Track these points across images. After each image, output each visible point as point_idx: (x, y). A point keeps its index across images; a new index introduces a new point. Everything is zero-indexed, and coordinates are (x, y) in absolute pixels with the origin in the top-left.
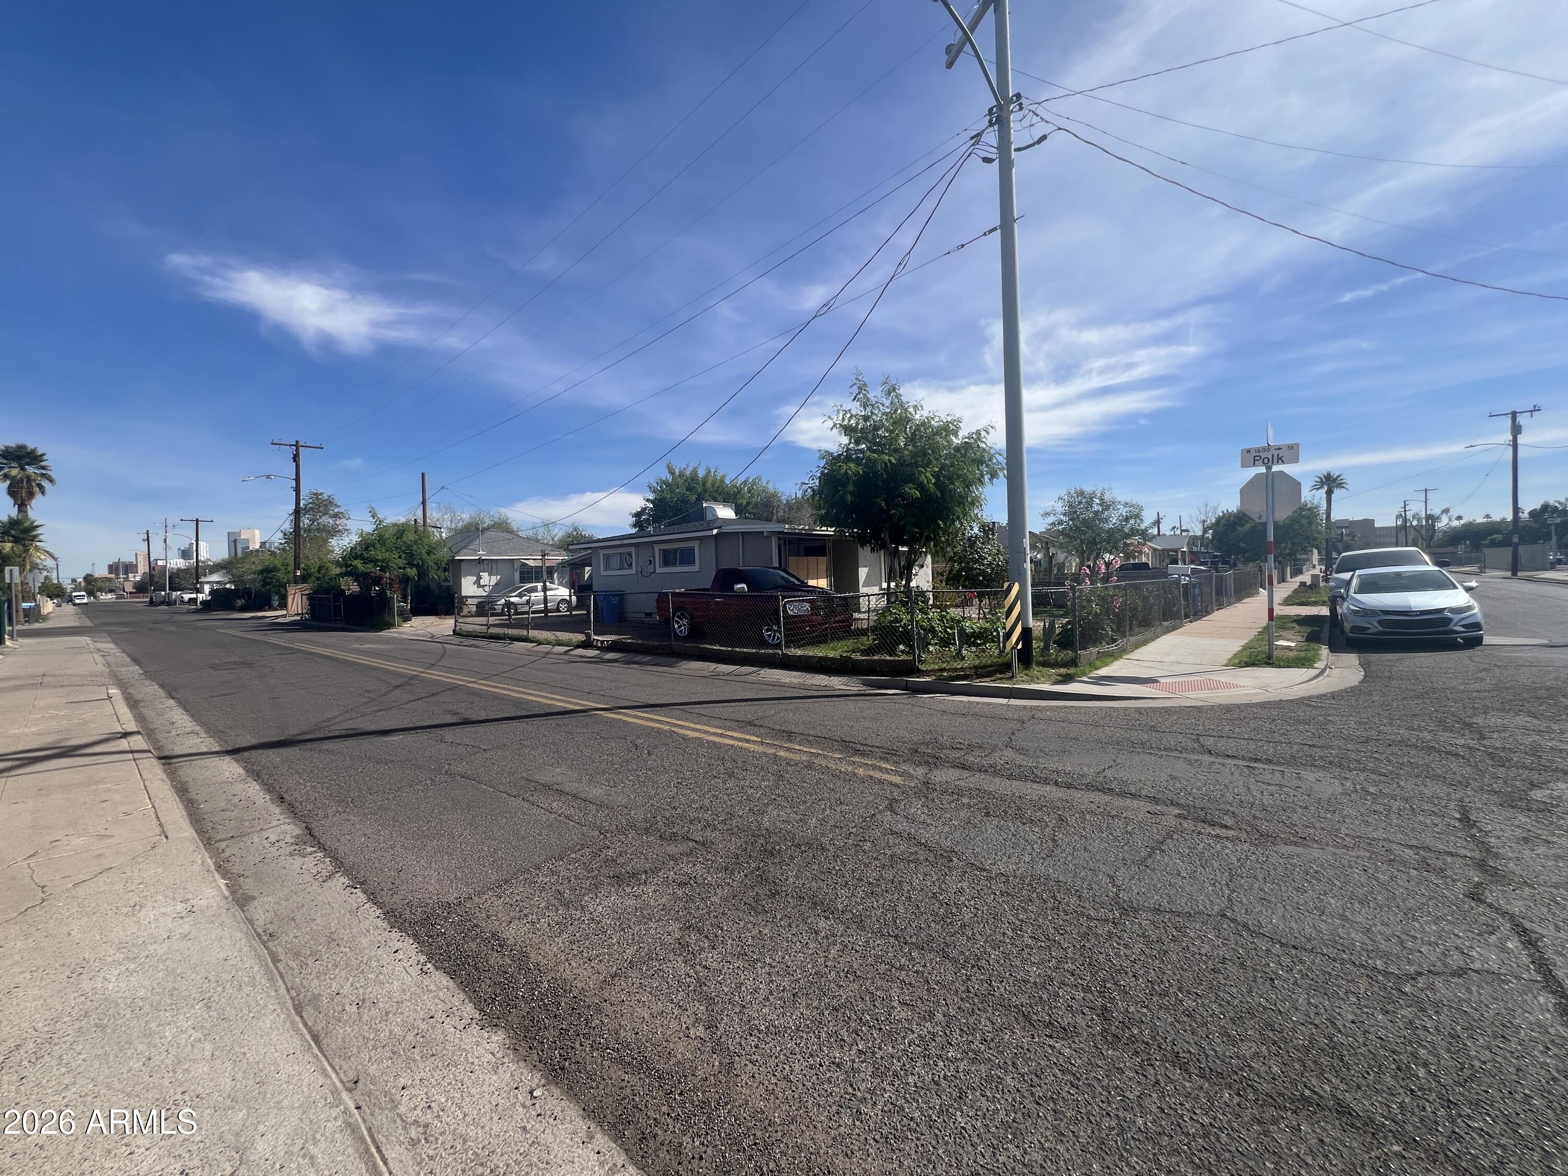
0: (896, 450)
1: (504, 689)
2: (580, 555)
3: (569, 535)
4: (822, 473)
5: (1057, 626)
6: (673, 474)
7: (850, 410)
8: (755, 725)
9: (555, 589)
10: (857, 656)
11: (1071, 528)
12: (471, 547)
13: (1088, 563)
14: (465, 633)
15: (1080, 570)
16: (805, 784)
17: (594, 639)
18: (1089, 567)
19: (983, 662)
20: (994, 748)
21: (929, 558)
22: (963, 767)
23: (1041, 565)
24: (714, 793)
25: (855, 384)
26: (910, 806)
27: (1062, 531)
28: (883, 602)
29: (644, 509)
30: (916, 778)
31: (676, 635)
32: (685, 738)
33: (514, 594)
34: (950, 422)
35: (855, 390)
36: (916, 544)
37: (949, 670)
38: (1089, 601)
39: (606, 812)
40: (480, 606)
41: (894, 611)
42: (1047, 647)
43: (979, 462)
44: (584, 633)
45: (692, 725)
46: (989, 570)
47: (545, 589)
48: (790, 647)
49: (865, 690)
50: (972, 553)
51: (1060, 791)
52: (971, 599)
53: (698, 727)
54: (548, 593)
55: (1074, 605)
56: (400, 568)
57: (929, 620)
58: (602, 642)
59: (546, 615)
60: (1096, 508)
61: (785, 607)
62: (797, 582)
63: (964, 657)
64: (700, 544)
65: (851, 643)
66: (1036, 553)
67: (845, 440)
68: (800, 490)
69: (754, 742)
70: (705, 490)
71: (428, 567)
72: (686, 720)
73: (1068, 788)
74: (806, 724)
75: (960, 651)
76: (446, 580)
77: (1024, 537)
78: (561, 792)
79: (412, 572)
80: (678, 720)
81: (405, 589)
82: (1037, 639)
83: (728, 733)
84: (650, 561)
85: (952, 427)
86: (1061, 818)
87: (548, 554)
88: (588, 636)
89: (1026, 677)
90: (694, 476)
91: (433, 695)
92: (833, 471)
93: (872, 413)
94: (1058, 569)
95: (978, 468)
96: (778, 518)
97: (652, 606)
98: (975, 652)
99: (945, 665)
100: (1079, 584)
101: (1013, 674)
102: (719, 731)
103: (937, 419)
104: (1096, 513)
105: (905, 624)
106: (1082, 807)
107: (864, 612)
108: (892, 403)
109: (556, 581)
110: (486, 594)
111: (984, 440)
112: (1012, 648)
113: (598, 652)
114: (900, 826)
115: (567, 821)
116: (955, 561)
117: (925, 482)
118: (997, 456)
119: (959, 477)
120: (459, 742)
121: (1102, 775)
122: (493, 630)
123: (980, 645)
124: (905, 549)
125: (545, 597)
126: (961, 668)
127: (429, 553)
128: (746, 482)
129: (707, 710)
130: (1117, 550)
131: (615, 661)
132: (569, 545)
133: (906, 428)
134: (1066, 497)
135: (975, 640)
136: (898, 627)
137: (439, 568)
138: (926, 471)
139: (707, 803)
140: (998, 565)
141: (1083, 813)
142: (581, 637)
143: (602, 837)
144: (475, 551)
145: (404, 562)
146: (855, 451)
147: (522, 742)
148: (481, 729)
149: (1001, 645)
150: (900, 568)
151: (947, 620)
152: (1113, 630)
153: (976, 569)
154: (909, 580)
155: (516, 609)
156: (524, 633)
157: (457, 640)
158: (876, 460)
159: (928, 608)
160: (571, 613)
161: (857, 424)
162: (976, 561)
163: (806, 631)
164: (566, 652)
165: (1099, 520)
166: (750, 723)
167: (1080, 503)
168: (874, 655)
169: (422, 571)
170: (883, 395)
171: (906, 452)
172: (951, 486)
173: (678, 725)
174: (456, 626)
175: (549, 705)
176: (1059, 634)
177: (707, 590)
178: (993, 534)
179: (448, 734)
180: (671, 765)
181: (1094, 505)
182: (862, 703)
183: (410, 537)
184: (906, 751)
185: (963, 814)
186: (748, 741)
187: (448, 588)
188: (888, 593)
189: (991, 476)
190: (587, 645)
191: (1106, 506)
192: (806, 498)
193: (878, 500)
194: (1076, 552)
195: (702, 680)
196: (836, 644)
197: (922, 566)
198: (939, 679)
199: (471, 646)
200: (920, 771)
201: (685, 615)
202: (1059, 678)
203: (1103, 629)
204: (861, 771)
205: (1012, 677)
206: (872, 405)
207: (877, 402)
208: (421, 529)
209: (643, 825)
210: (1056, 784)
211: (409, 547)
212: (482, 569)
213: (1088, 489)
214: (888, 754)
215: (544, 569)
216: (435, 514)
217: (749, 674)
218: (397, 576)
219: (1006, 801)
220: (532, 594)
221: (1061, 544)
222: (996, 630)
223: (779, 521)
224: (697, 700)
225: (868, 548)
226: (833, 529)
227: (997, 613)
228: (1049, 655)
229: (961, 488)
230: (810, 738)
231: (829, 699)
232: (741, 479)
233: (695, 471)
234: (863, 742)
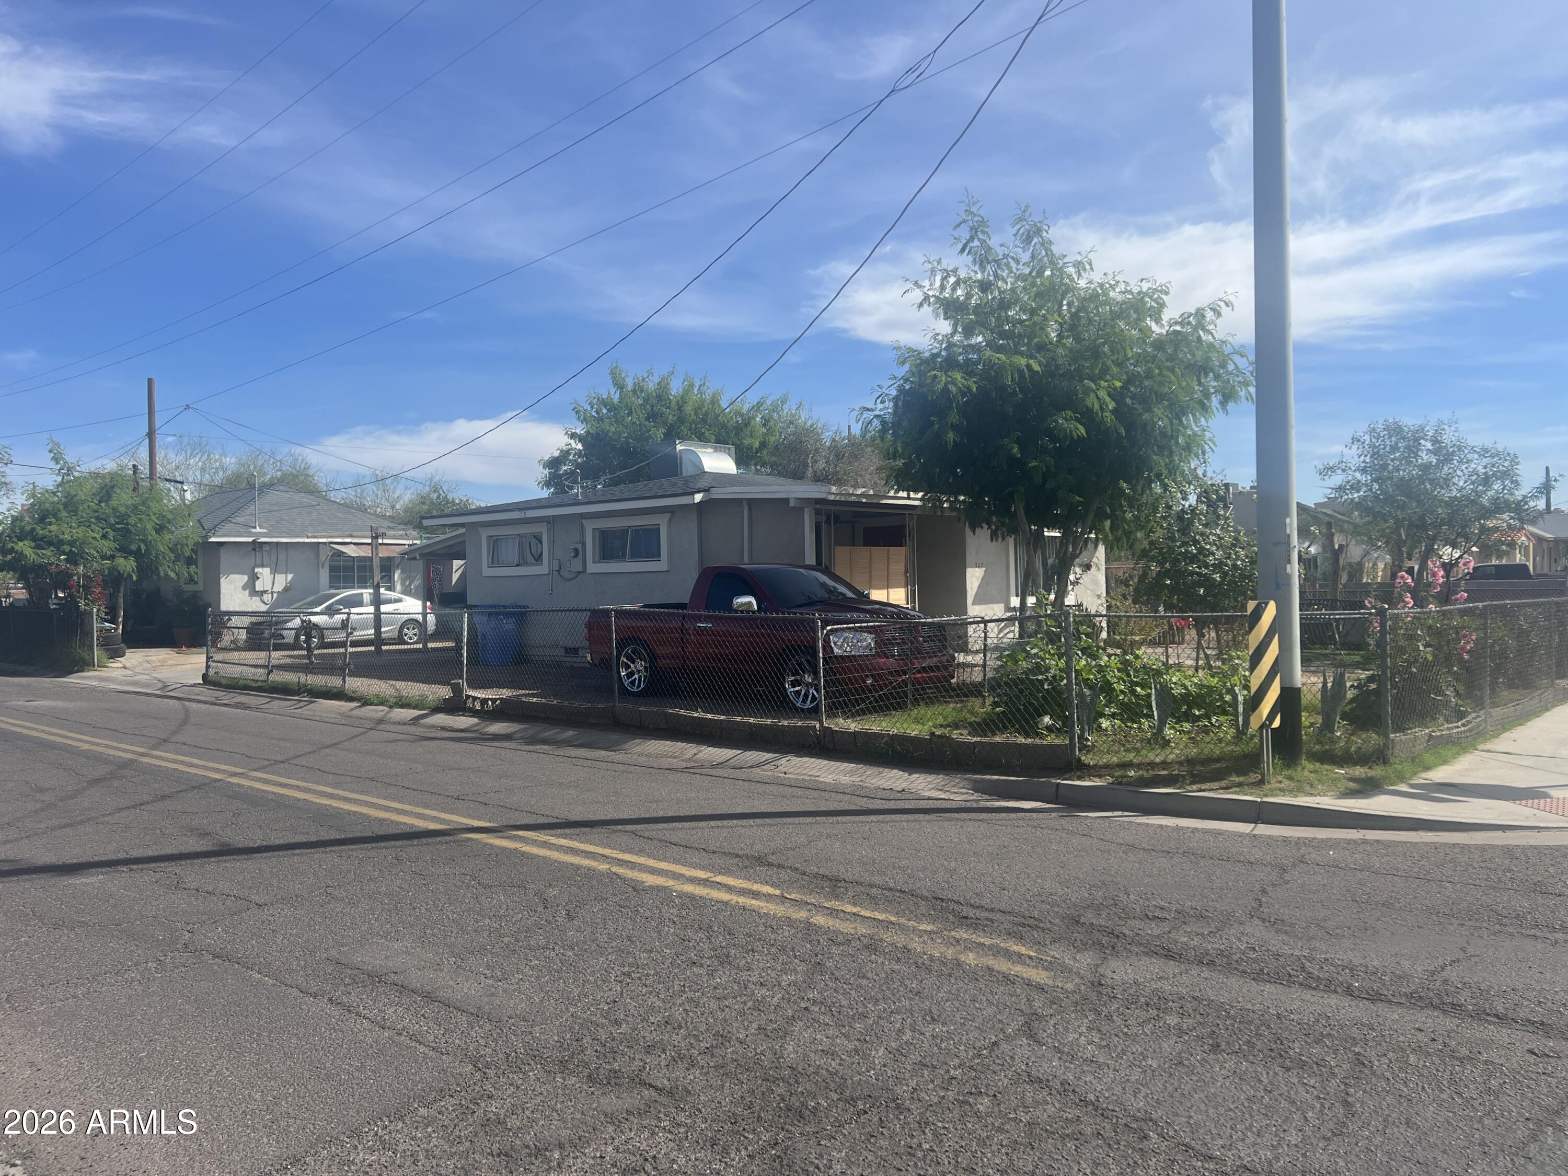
0: (1041, 348)
1: (298, 788)
2: (442, 537)
3: (423, 500)
4: (901, 390)
5: (1348, 684)
6: (620, 387)
7: (955, 271)
8: (770, 865)
9: (398, 601)
10: (961, 736)
11: (1376, 497)
12: (240, 520)
13: (1408, 564)
14: (224, 682)
15: (1394, 576)
16: (865, 982)
17: (468, 697)
18: (1410, 571)
19: (1206, 751)
20: (1227, 920)
21: (1101, 549)
22: (1169, 955)
23: (1316, 567)
24: (690, 994)
25: (965, 221)
26: (1066, 1029)
27: (1359, 503)
28: (1012, 633)
29: (565, 454)
30: (1078, 974)
31: (624, 691)
32: (637, 888)
33: (318, 610)
34: (1146, 294)
35: (964, 233)
36: (1076, 525)
37: (1139, 766)
38: (1412, 638)
39: (488, 1027)
40: (252, 630)
41: (1035, 651)
42: (1328, 726)
43: (1202, 369)
44: (449, 684)
45: (652, 863)
46: (1217, 577)
47: (377, 602)
48: (835, 716)
49: (977, 801)
50: (1184, 544)
51: (1357, 1006)
52: (1180, 630)
53: (663, 865)
54: (384, 608)
55: (1381, 644)
56: (104, 557)
57: (1101, 669)
58: (484, 701)
59: (379, 651)
60: (1425, 457)
61: (827, 641)
62: (850, 594)
63: (1169, 741)
64: (670, 520)
65: (950, 710)
66: (1307, 544)
67: (944, 327)
68: (858, 421)
69: (769, 897)
70: (681, 420)
71: (156, 557)
72: (640, 852)
73: (1373, 1001)
74: (865, 864)
75: (1160, 730)
76: (191, 580)
77: (1288, 514)
78: (403, 988)
79: (127, 565)
80: (624, 852)
81: (113, 598)
82: (1311, 709)
83: (719, 879)
84: (576, 551)
85: (1149, 303)
86: (1359, 1061)
87: (384, 536)
88: (457, 690)
89: (1287, 782)
90: (661, 395)
91: (163, 797)
92: (921, 385)
93: (996, 276)
94: (1351, 576)
95: (1199, 380)
96: (815, 472)
97: (578, 636)
98: (1189, 732)
99: (1131, 756)
100: (1393, 605)
101: (1263, 775)
102: (702, 874)
103: (1122, 287)
104: (1426, 467)
105: (1054, 677)
106: (1402, 1038)
107: (977, 652)
108: (1033, 257)
109: (398, 587)
110: (264, 608)
111: (1211, 327)
112: (1262, 727)
113: (475, 720)
114: (1045, 1066)
115: (413, 1044)
116: (1152, 559)
117: (1097, 407)
118: (1236, 358)
119: (1161, 397)
120: (210, 889)
121: (1439, 978)
122: (279, 677)
123: (1198, 718)
124: (1056, 534)
125: (378, 614)
126: (1163, 762)
127: (159, 529)
128: (760, 404)
129: (680, 834)
130: (1467, 540)
131: (507, 737)
132: (423, 518)
133: (1061, 305)
134: (1367, 437)
135: (1190, 708)
136: (1041, 682)
137: (177, 558)
138: (1099, 387)
139: (678, 1014)
140: (1235, 566)
141: (1403, 1050)
142: (445, 692)
143: (478, 1075)
144: (247, 527)
145: (113, 545)
146: (964, 347)
147: (329, 890)
148: (251, 864)
149: (1241, 719)
150: (1045, 572)
151: (1136, 671)
152: (1458, 694)
153: (1192, 573)
154: (1062, 594)
155: (322, 637)
156: (334, 682)
157: (209, 694)
158: (1002, 366)
159: (1099, 647)
160: (425, 645)
161: (969, 296)
162: (1193, 559)
163: (867, 686)
164: (415, 721)
165: (1432, 481)
166: (760, 860)
167: (1394, 448)
168: (994, 734)
169: (147, 566)
170: (1017, 243)
171: (1060, 351)
172: (1146, 416)
173: (626, 862)
174: (208, 667)
175: (381, 821)
176: (1352, 700)
177: (682, 606)
178: (1226, 507)
179: (191, 873)
180: (611, 938)
181: (1423, 454)
182: (971, 826)
183: (124, 499)
184: (1057, 921)
185: (1169, 1046)
186: (756, 895)
187: (195, 595)
188: (1021, 617)
189: (1224, 396)
190: (455, 706)
191: (1444, 454)
192: (868, 436)
193: (1006, 441)
194: (1387, 543)
195: (671, 776)
196: (923, 712)
197: (1087, 567)
198: (1120, 783)
199: (238, 706)
200: (1085, 960)
201: (640, 653)
202: (1352, 785)
203: (1440, 692)
204: (970, 958)
205: (1262, 782)
206: (996, 261)
207: (1006, 256)
208: (146, 484)
209: (557, 1054)
210: (1349, 991)
211: (123, 518)
212: (259, 561)
213: (1410, 421)
214: (1023, 925)
215: (376, 563)
216: (172, 455)
217: (758, 766)
218: (101, 572)
219: (1250, 1023)
220: (353, 610)
221: (1356, 526)
222: (1231, 691)
223: (817, 479)
224: (661, 814)
225: (984, 533)
226: (920, 495)
227: (1231, 658)
228: (1333, 741)
229: (1166, 421)
230: (874, 891)
231: (910, 817)
232: (751, 399)
233: (663, 386)
234: (976, 901)
